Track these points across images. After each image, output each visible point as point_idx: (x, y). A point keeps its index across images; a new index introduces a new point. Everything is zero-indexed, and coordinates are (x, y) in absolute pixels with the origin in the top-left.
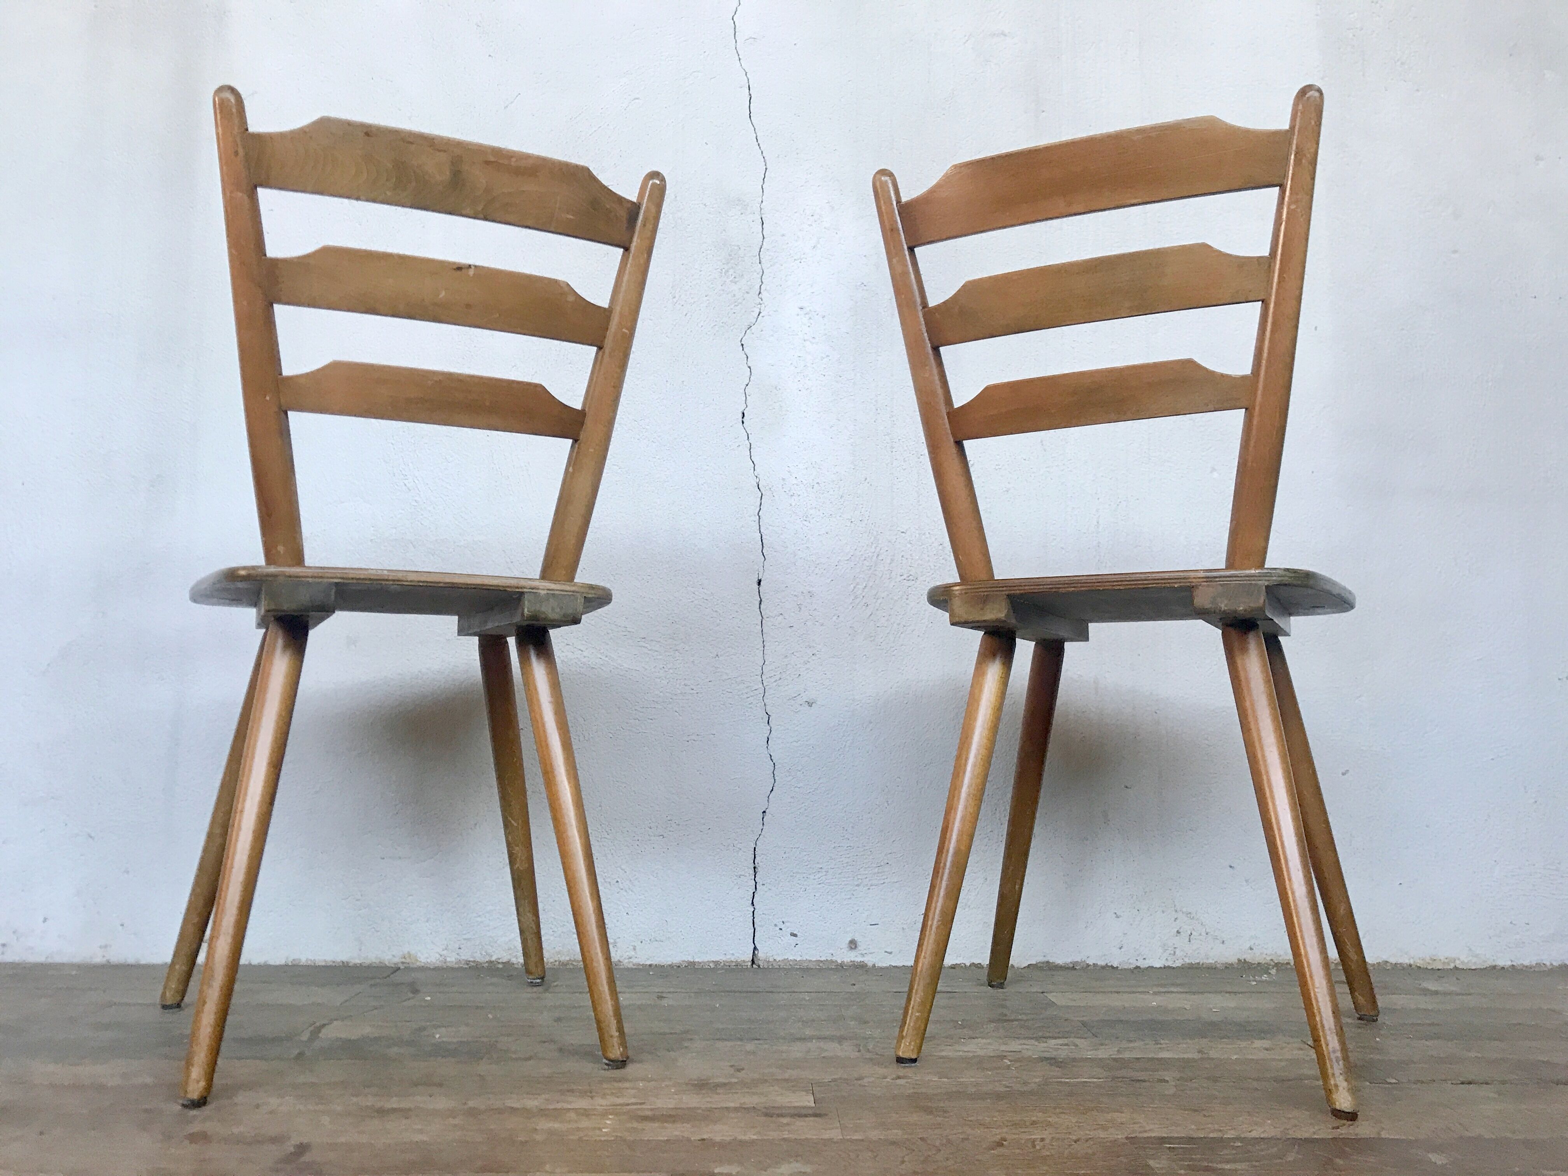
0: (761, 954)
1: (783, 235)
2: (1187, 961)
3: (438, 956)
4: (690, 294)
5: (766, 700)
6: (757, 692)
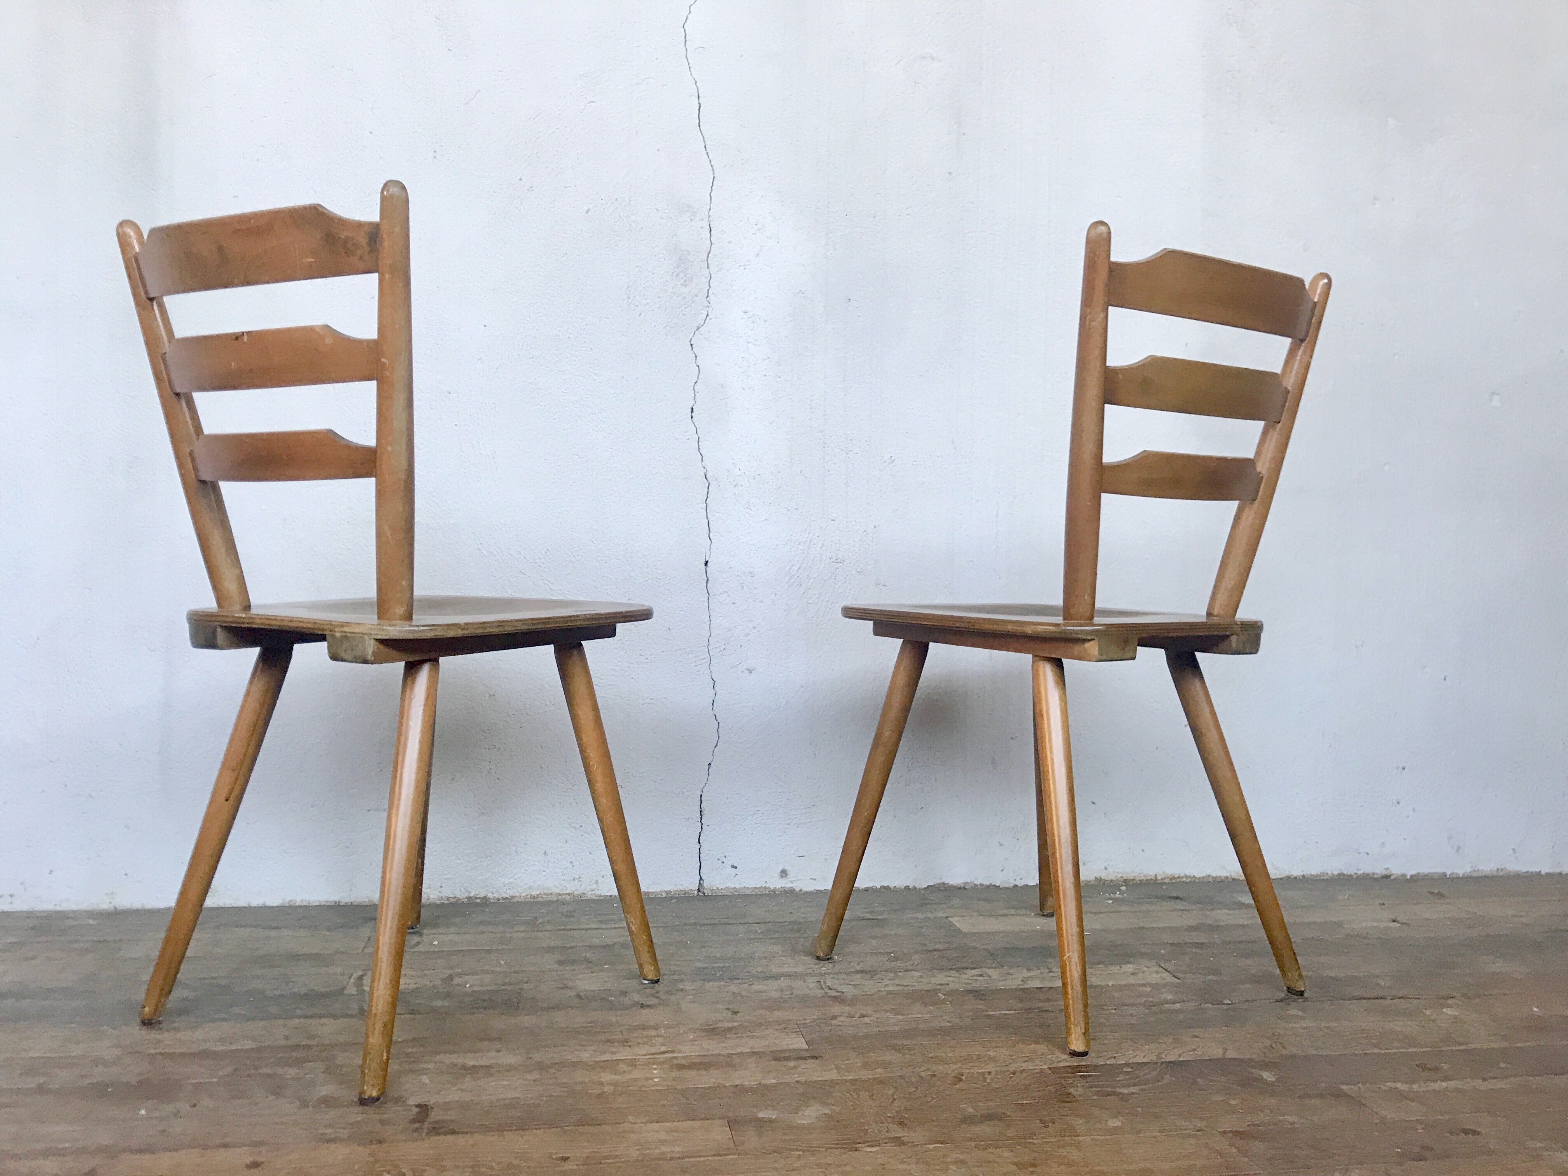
0: (706, 884)
1: (729, 242)
4: (644, 295)
5: (711, 668)
6: (704, 661)
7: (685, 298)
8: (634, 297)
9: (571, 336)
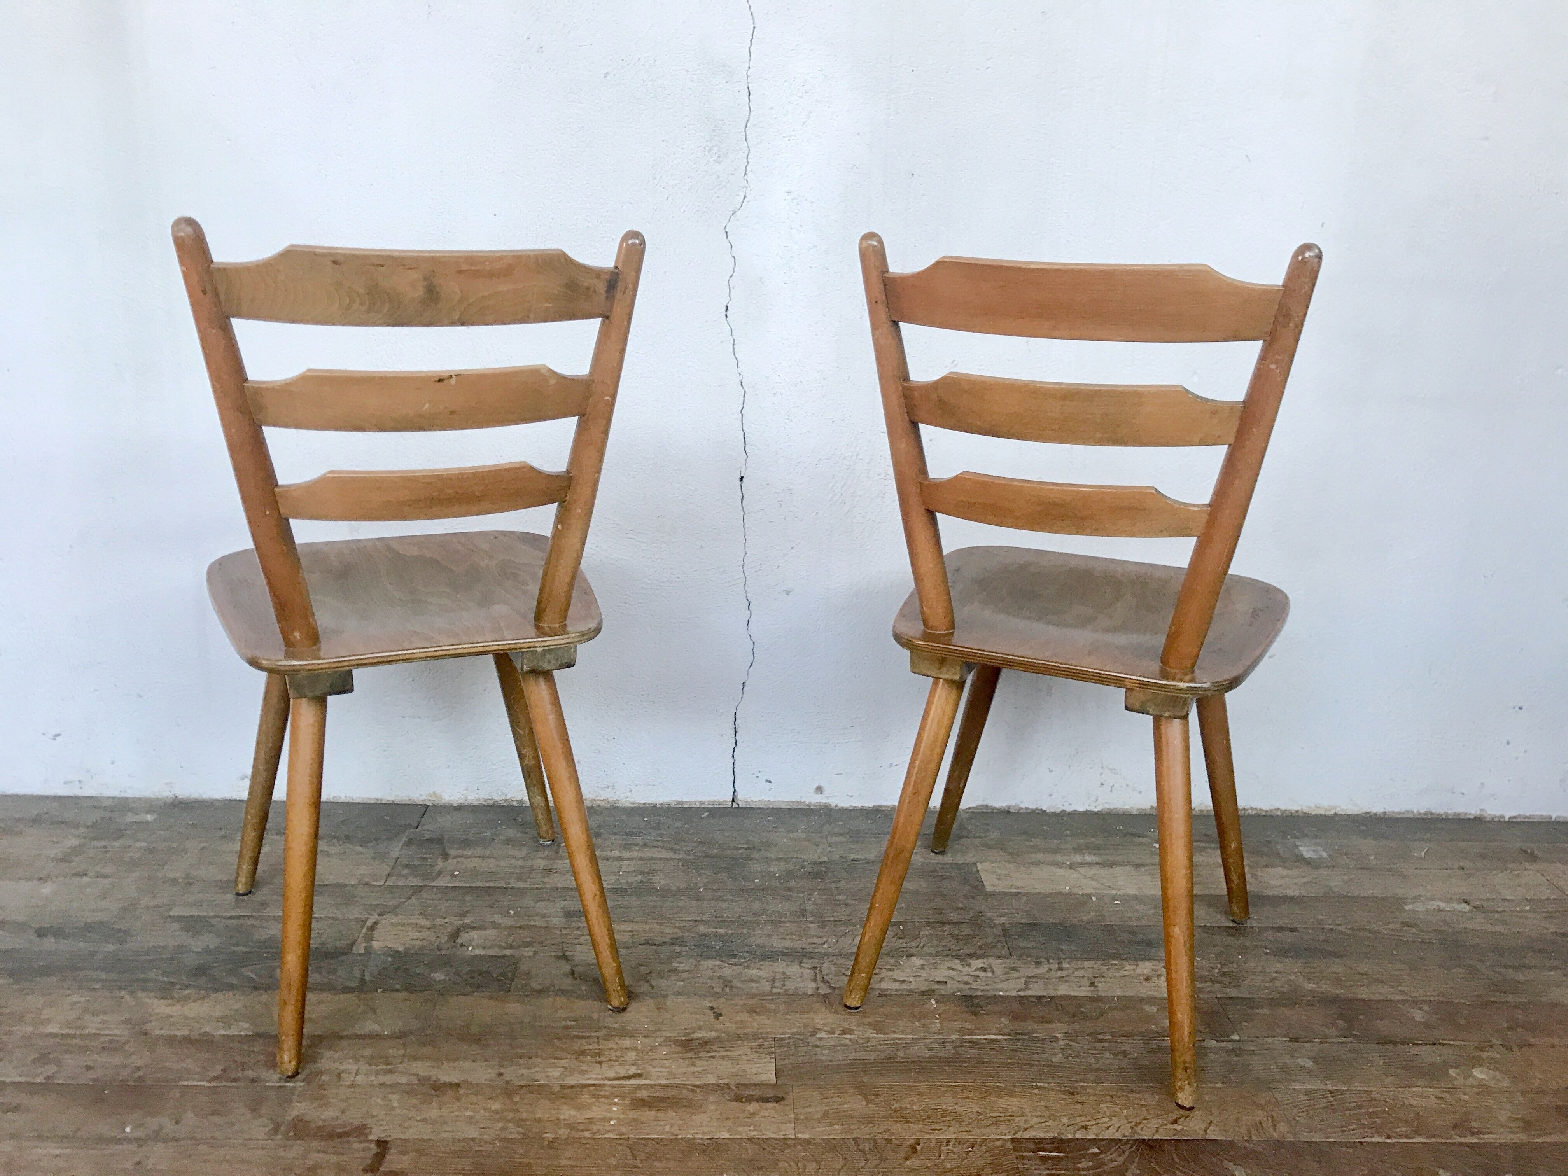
0: (740, 797)
1: (772, 108)
2: (1108, 806)
3: (460, 795)
4: (672, 175)
5: (746, 589)
6: (739, 581)
7: (719, 177)
8: (661, 177)
9: (590, 225)
